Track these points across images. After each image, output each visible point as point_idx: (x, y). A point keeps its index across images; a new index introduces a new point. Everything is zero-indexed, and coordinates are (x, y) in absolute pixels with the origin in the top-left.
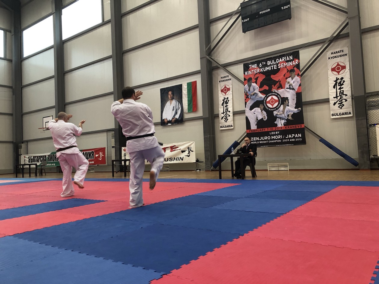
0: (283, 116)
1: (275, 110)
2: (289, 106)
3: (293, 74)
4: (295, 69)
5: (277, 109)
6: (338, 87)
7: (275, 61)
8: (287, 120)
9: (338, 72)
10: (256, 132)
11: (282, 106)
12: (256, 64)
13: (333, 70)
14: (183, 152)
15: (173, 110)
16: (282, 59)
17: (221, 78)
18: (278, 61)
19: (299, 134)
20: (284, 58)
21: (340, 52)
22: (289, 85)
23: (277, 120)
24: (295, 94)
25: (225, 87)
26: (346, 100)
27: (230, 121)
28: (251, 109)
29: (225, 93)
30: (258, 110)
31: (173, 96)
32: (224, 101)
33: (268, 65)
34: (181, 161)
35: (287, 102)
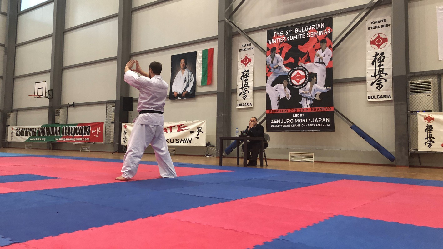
0: (310, 95)
1: (301, 88)
2: (316, 83)
3: (324, 45)
4: (327, 39)
5: (303, 87)
6: (378, 64)
7: (304, 29)
8: (315, 100)
9: (379, 46)
10: (277, 113)
11: (309, 83)
12: (282, 32)
13: (373, 42)
14: (192, 132)
15: (185, 82)
16: (312, 27)
17: (242, 46)
18: (308, 29)
19: (327, 119)
20: (314, 25)
21: (381, 21)
22: (318, 58)
23: (302, 100)
24: (326, 70)
25: (246, 57)
26: (386, 80)
27: (249, 99)
28: (273, 84)
29: (246, 65)
30: (280, 86)
31: (186, 64)
32: (243, 74)
33: (296, 33)
34: (188, 144)
35: (315, 79)
